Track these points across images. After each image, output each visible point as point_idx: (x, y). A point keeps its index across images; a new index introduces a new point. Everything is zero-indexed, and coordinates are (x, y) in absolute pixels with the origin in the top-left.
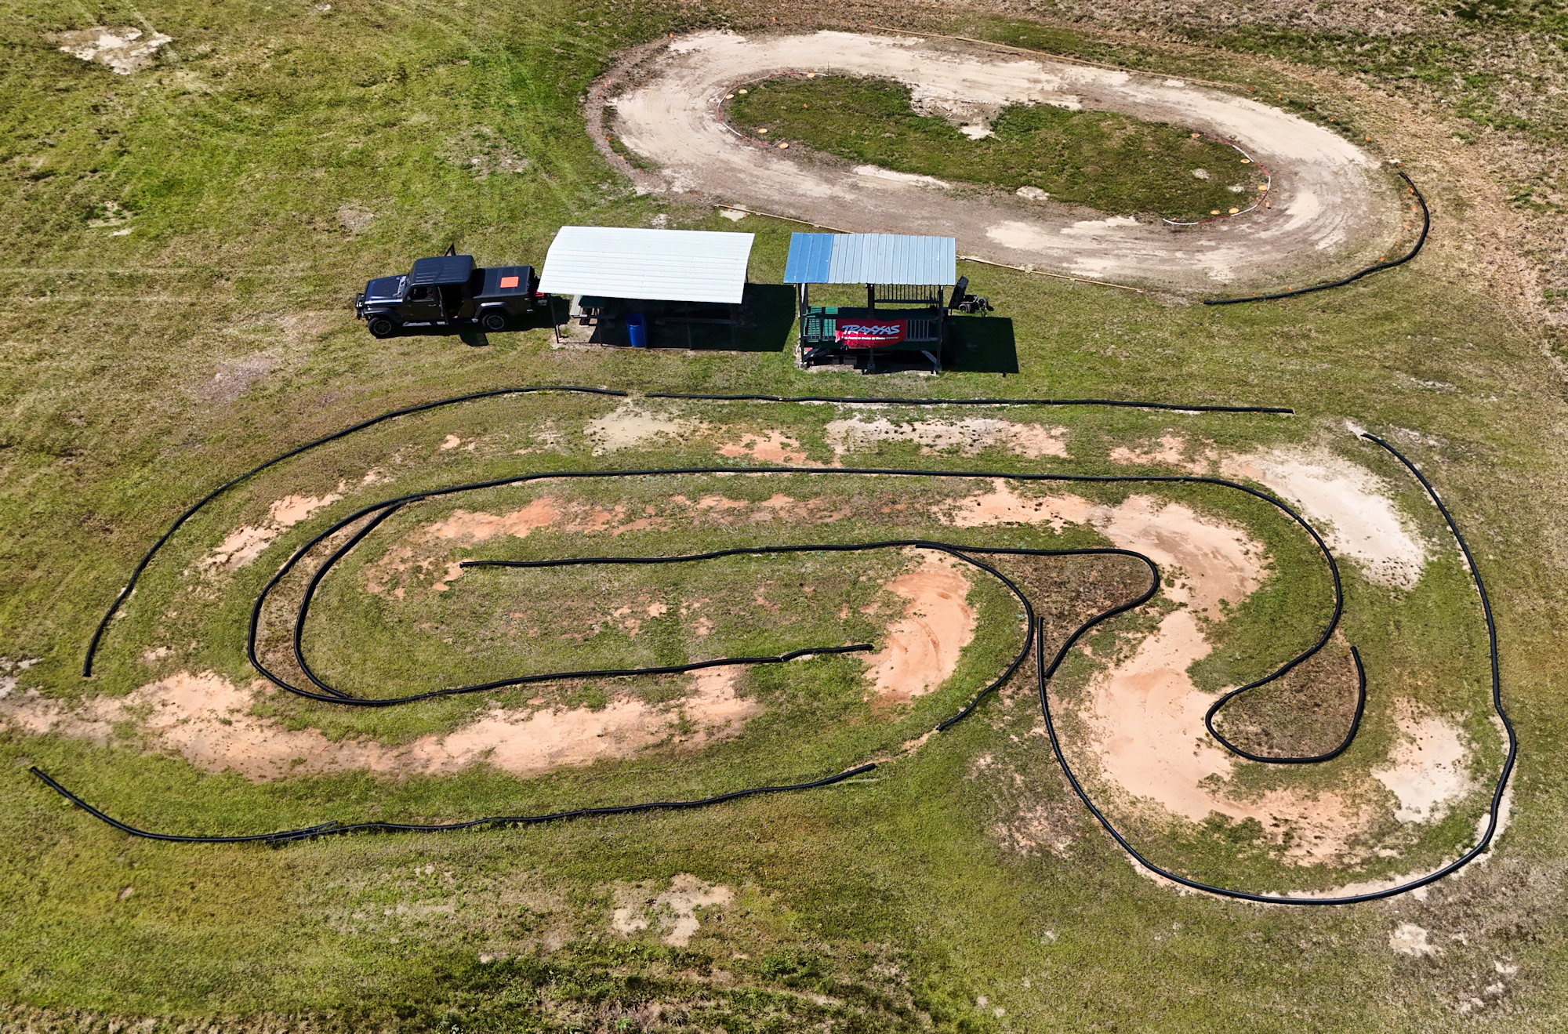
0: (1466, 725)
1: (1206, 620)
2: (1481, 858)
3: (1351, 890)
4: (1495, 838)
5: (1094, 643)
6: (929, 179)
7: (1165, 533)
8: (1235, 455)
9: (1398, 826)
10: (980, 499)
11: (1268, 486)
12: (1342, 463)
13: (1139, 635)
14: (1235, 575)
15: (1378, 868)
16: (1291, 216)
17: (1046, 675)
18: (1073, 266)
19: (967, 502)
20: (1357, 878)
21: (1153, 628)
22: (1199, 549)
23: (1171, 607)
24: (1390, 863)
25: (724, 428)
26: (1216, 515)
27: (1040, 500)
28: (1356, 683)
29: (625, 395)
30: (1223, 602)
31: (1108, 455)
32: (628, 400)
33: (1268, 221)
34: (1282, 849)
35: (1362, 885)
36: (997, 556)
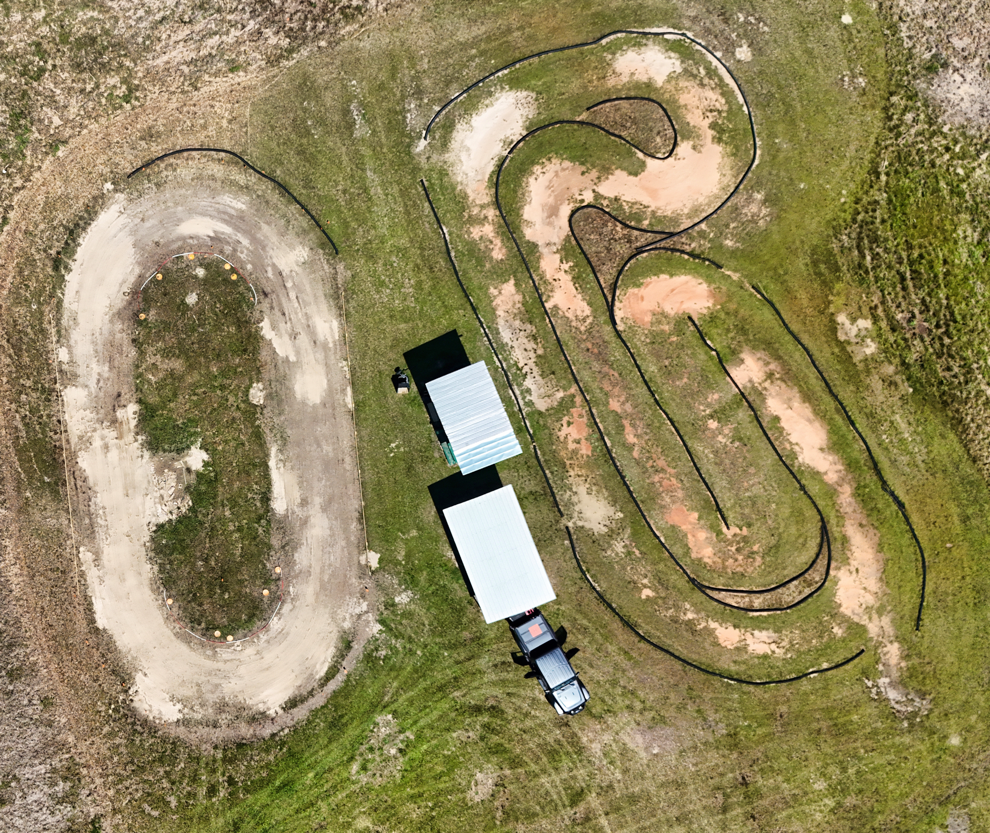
0: (614, 54)
1: (599, 178)
2: (690, 34)
3: (728, 79)
4: (676, 31)
5: (639, 221)
6: (272, 463)
7: (546, 214)
8: (470, 199)
9: (685, 70)
10: (565, 309)
11: (487, 176)
12: (454, 145)
13: (624, 204)
14: (561, 174)
15: (711, 73)
16: (215, 232)
17: (672, 235)
18: (330, 340)
19: (570, 315)
20: (721, 79)
21: (616, 199)
22: (550, 195)
23: (597, 196)
24: (706, 68)
25: (568, 462)
26: (523, 194)
27: (551, 281)
28: (608, 104)
29: (567, 528)
30: (583, 173)
31: (502, 260)
32: (570, 524)
33: (228, 243)
34: (720, 112)
35: (724, 77)
36: (603, 285)
